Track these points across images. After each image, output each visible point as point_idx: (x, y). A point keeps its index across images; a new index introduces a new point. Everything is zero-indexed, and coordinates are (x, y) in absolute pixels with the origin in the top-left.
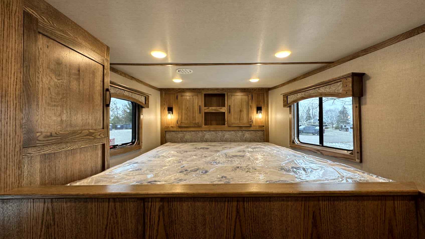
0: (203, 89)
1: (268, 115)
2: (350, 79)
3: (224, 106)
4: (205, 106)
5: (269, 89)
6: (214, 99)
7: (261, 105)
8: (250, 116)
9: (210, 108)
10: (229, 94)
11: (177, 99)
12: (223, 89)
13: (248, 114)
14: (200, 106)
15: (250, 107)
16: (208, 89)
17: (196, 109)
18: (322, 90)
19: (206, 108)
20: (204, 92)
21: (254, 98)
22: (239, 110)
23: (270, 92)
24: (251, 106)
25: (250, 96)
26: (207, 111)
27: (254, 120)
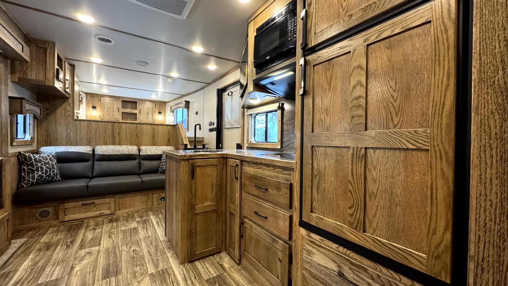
0: (121, 97)
1: (165, 117)
3: (136, 109)
4: (122, 108)
5: (166, 102)
6: (129, 105)
7: (161, 111)
8: (154, 116)
9: (126, 110)
10: (140, 102)
11: (100, 101)
12: (136, 99)
13: (152, 116)
14: (118, 108)
15: (154, 111)
16: (125, 98)
17: (116, 110)
18: (180, 105)
19: (123, 109)
20: (121, 99)
21: (156, 106)
22: (147, 112)
23: (167, 104)
25: (154, 105)
26: (123, 111)
27: (156, 120)
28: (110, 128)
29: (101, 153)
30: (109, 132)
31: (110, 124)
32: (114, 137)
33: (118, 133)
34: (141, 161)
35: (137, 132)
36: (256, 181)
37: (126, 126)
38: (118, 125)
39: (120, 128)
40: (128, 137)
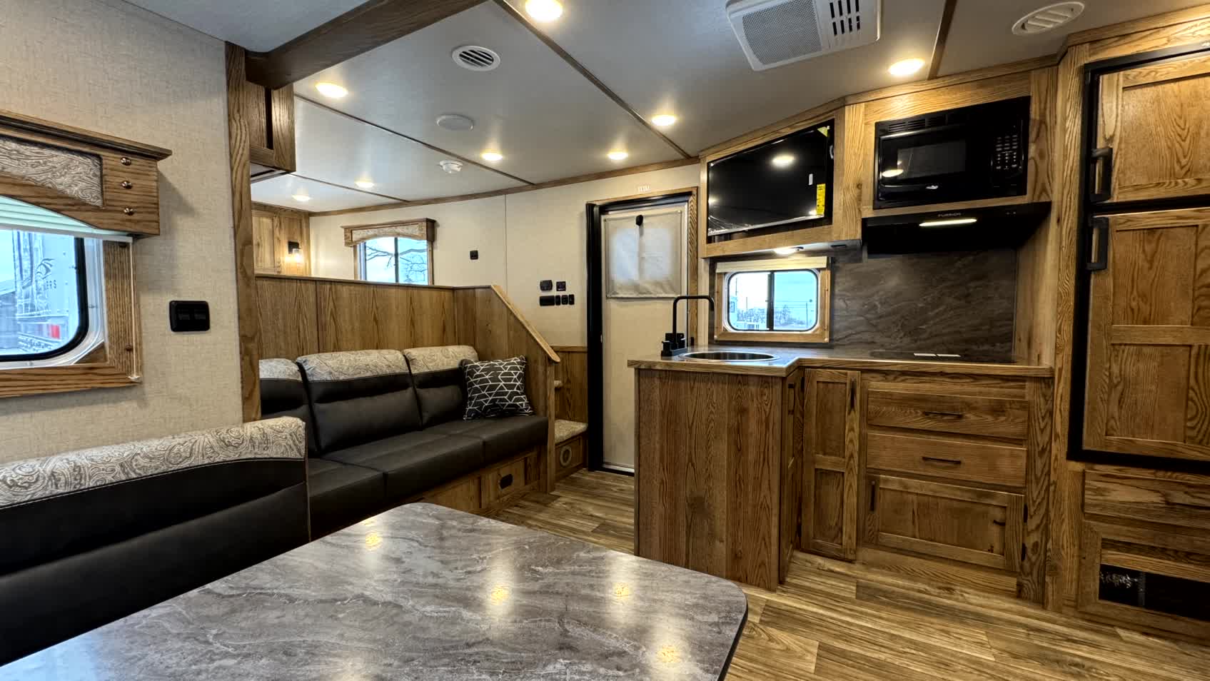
1: (309, 258)
2: (425, 224)
5: (311, 214)
7: (297, 239)
8: (277, 257)
13: (273, 253)
15: (276, 240)
18: (399, 230)
21: (283, 224)
23: (312, 219)
24: (278, 239)
25: (276, 220)
27: (285, 265)
28: (312, 299)
29: (329, 379)
30: (310, 312)
31: (311, 286)
32: (320, 327)
33: (332, 313)
34: (417, 389)
35: (377, 308)
36: (923, 405)
37: (350, 291)
38: (330, 289)
39: (336, 300)
40: (357, 324)
